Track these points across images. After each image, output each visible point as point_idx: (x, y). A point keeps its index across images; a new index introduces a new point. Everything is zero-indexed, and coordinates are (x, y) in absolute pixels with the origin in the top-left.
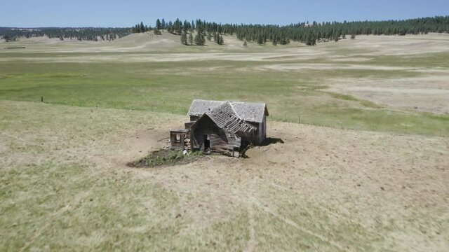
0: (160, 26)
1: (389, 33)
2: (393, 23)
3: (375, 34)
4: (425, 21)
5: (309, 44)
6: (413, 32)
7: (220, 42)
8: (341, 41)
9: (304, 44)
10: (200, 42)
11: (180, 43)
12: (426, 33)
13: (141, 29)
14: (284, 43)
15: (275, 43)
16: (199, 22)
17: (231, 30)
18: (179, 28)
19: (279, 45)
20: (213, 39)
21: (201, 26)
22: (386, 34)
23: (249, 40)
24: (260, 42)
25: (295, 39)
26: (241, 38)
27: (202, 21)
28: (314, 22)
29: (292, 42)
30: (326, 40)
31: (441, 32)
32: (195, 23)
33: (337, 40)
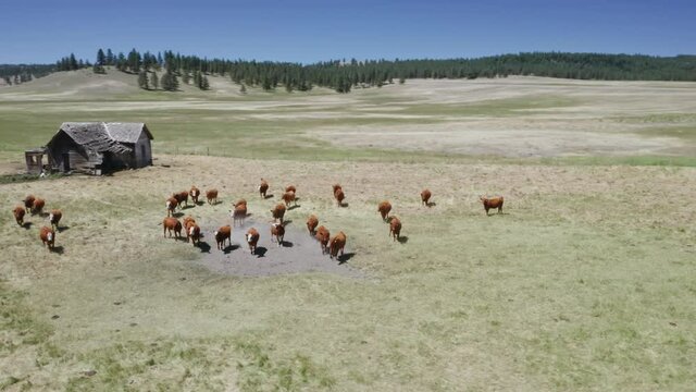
0: (104, 61)
1: (454, 75)
2: (462, 62)
3: (435, 77)
4: (506, 59)
5: (341, 91)
6: (487, 75)
7: (203, 86)
8: (387, 87)
9: (334, 91)
10: (170, 85)
11: (136, 88)
12: (506, 76)
13: (70, 65)
14: (304, 89)
15: (289, 89)
16: (169, 56)
17: (222, 68)
18: (135, 64)
19: (296, 92)
20: (191, 82)
21: (173, 62)
22: (450, 78)
23: (250, 83)
24: (267, 87)
25: (321, 83)
26: (237, 80)
27: (175, 53)
28: (353, 61)
29: (316, 88)
30: (366, 85)
31: (526, 74)
32: (163, 56)
33: (380, 86)
